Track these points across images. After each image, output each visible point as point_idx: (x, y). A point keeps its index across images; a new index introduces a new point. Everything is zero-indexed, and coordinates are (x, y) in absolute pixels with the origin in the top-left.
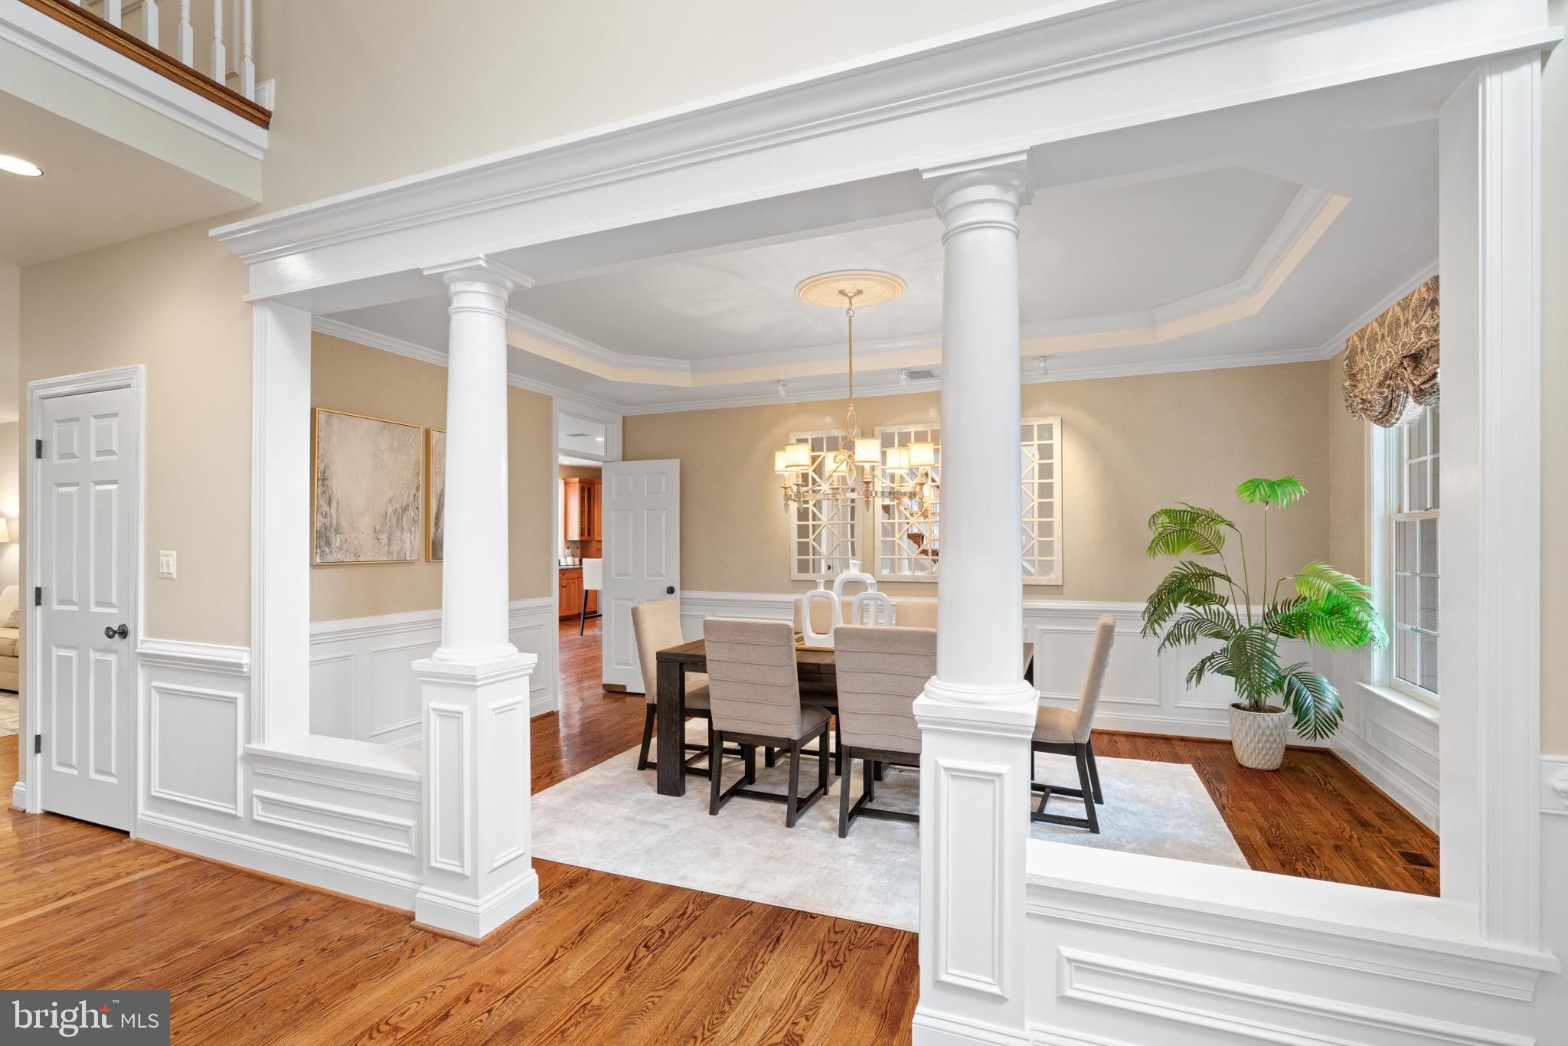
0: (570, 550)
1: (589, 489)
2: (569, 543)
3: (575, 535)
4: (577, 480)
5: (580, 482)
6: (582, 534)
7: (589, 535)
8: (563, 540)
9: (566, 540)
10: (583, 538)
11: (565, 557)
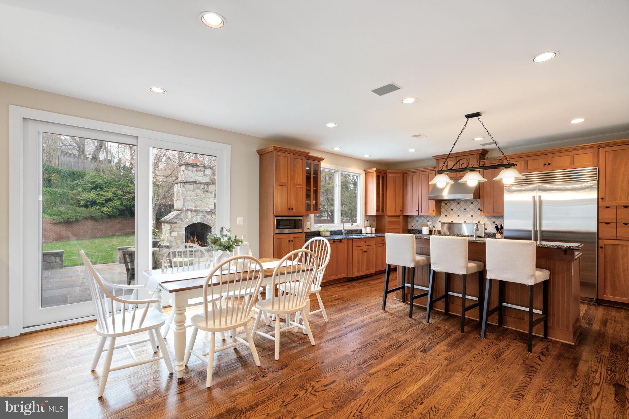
0: (368, 222)
1: (383, 177)
2: (368, 217)
3: (372, 211)
4: (374, 170)
5: (377, 171)
6: (378, 210)
7: (383, 211)
8: (364, 215)
9: (366, 215)
10: (378, 214)
11: (366, 227)
